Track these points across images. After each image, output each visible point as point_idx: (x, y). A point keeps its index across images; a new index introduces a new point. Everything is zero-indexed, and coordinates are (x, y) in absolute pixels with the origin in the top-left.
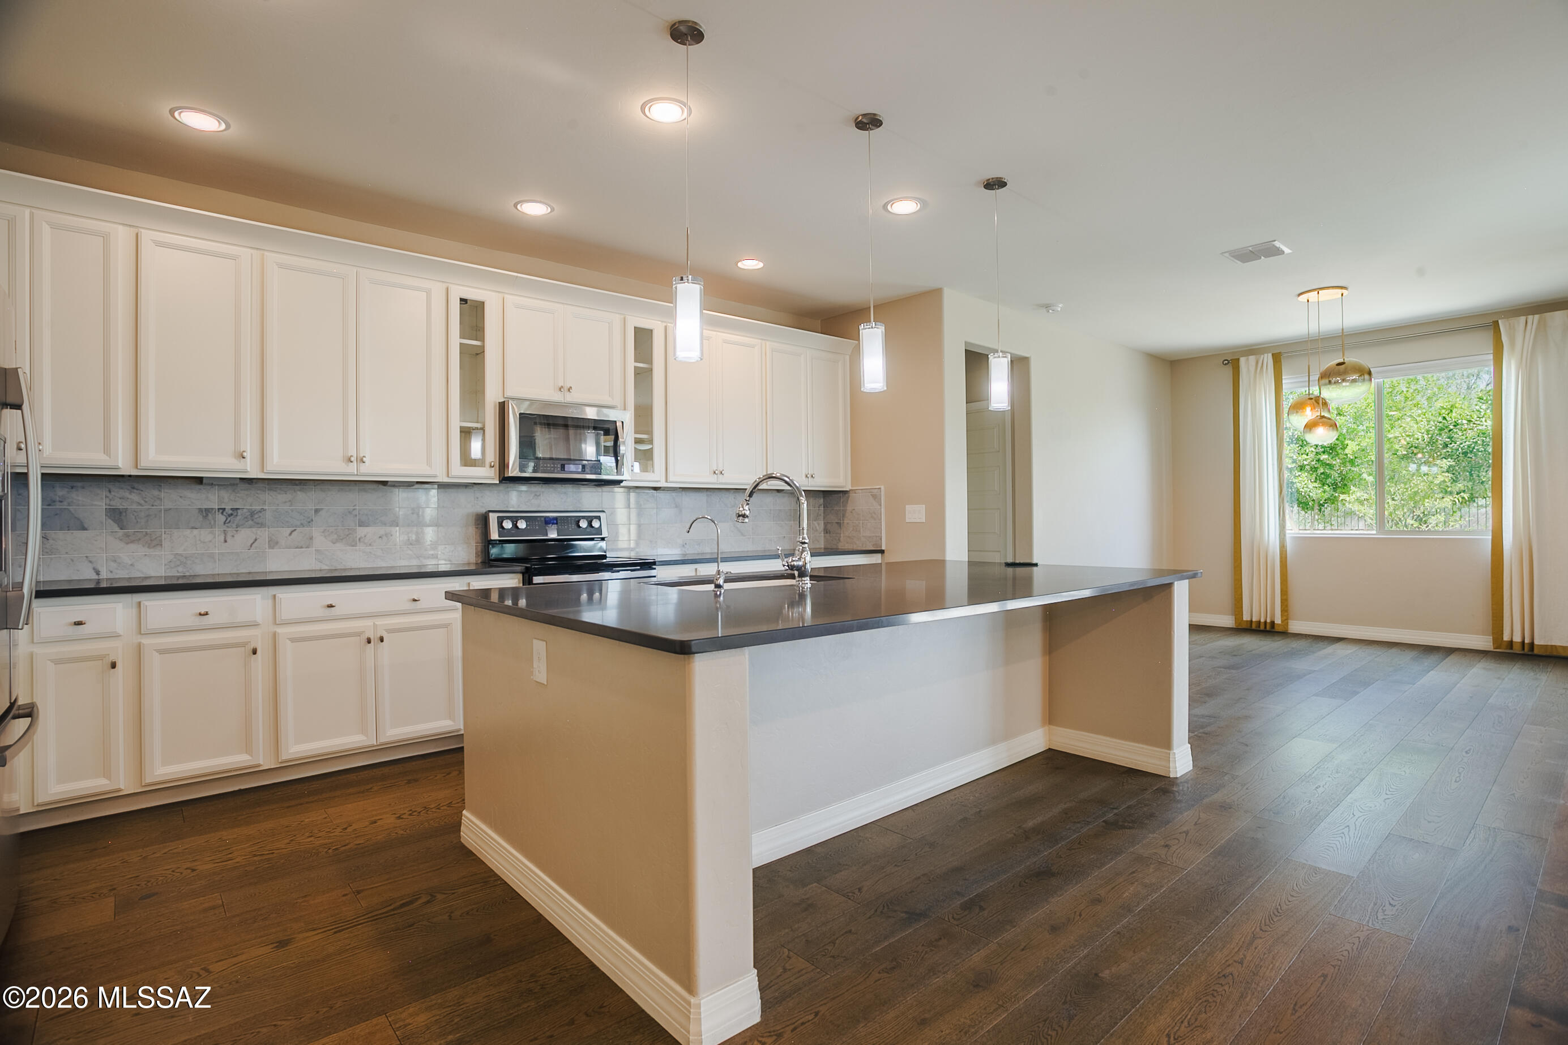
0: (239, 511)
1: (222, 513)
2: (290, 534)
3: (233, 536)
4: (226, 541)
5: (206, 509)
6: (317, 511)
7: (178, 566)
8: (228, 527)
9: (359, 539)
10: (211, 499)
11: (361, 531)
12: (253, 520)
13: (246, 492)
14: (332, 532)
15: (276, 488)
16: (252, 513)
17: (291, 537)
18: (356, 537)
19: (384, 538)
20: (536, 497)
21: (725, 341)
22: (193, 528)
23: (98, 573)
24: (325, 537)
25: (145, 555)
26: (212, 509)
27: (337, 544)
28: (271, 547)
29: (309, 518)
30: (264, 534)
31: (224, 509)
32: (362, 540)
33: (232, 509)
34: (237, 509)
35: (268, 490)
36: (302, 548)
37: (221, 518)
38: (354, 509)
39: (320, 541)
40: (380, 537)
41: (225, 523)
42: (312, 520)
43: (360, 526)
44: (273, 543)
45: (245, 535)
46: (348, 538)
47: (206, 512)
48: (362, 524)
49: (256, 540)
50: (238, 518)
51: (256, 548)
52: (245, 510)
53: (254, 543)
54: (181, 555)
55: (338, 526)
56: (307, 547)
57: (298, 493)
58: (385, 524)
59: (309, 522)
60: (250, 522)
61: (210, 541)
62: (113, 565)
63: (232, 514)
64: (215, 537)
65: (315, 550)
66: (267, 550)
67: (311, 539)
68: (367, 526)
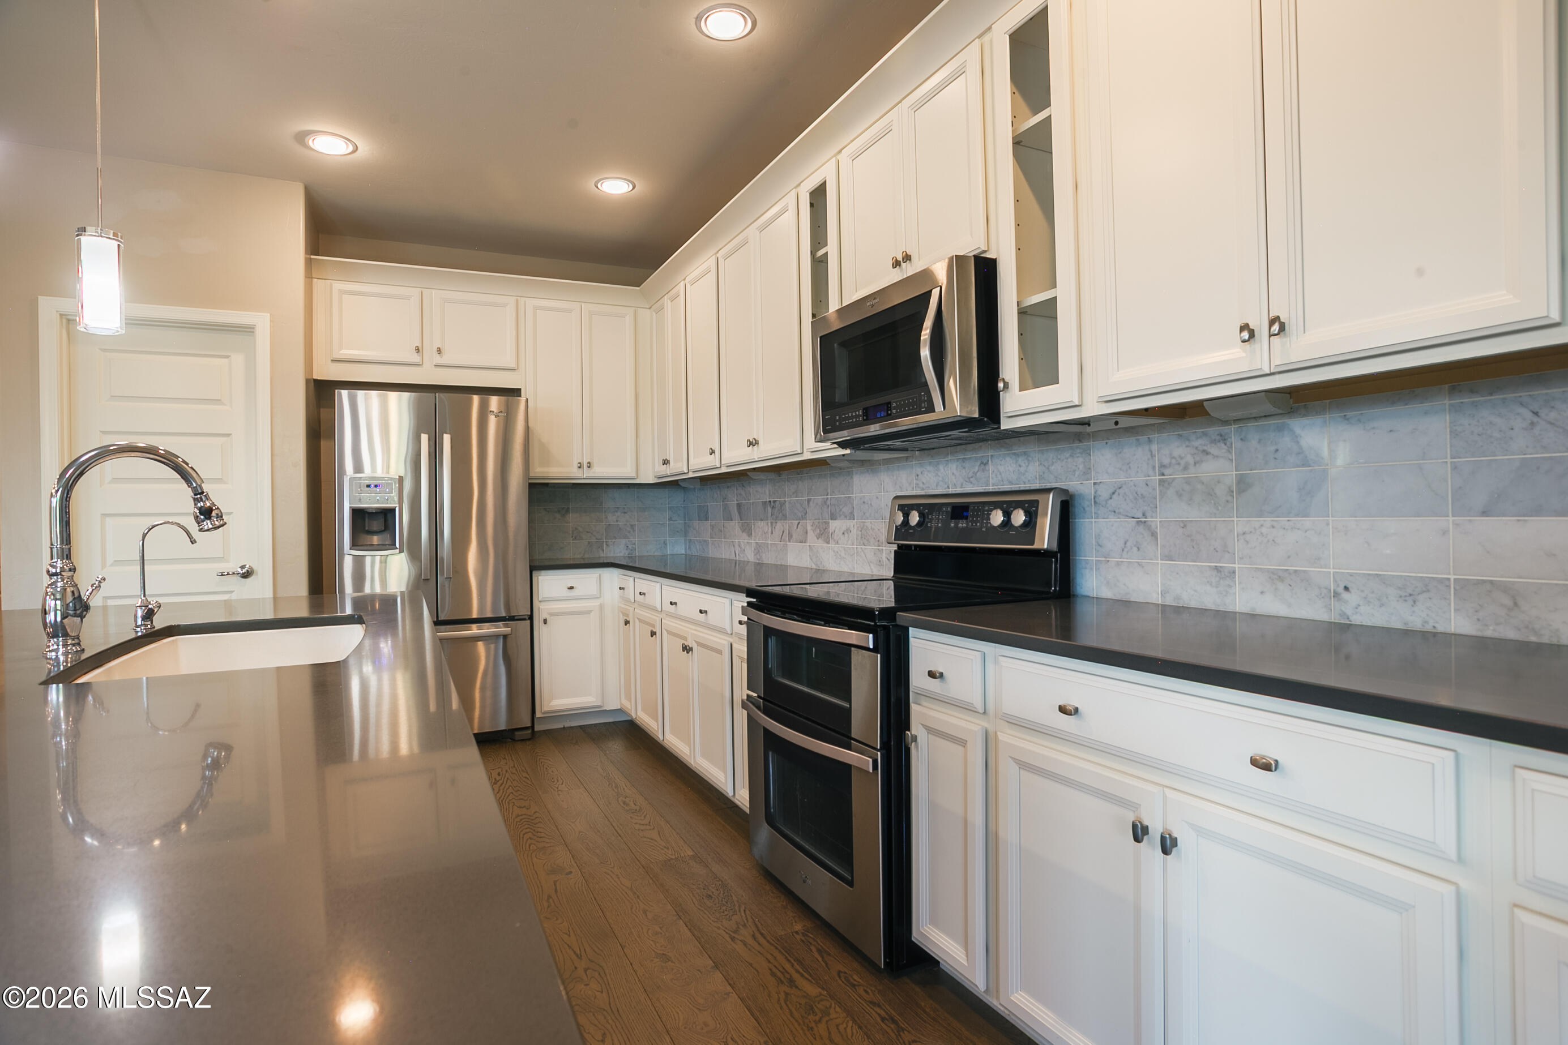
1: (770, 506)
2: (797, 527)
3: (775, 528)
4: (772, 533)
5: (764, 502)
6: (809, 501)
7: (757, 553)
8: (773, 519)
9: (831, 535)
10: (765, 493)
11: (835, 525)
12: (781, 512)
13: (779, 484)
14: (816, 526)
15: (790, 478)
16: (781, 505)
17: (798, 529)
18: (830, 532)
20: (982, 466)
22: (762, 520)
24: (813, 531)
25: (747, 542)
27: (820, 540)
29: (804, 509)
30: (786, 526)
32: (833, 535)
35: (787, 481)
37: (770, 511)
38: (827, 499)
40: (843, 533)
41: (771, 517)
43: (831, 519)
45: (780, 526)
47: (764, 504)
48: (833, 517)
49: (783, 532)
50: (776, 509)
51: (783, 541)
53: (782, 535)
54: (758, 544)
55: (819, 519)
56: (805, 542)
57: (800, 482)
58: (846, 517)
60: (781, 514)
62: (740, 549)
65: (809, 545)
66: (788, 543)
67: (807, 533)
68: (835, 520)
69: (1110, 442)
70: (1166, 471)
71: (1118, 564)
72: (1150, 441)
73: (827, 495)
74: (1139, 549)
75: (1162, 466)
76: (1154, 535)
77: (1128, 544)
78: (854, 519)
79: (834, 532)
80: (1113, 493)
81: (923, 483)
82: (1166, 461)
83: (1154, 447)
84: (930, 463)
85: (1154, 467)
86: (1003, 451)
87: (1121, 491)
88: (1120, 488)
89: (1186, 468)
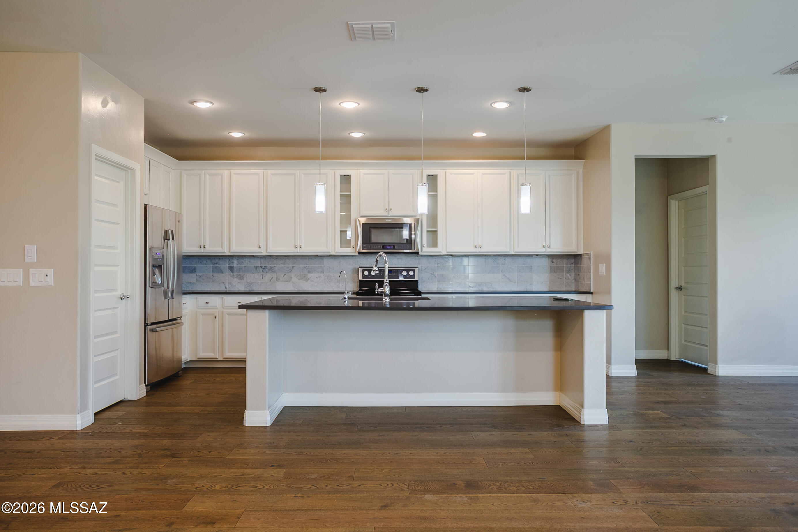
0: (267, 267)
1: (262, 268)
2: (284, 276)
3: (265, 276)
4: (262, 278)
5: (256, 266)
6: (293, 267)
7: (248, 287)
8: (263, 273)
9: (309, 278)
10: (258, 263)
11: (310, 275)
12: (271, 270)
13: (269, 260)
14: (298, 275)
15: (279, 258)
16: (271, 268)
17: (284, 277)
18: (307, 278)
19: (318, 278)
21: (484, 174)
22: (253, 273)
23: (226, 288)
24: (296, 277)
25: (239, 283)
26: (258, 266)
27: (301, 280)
28: (277, 281)
29: (290, 270)
30: (275, 276)
31: (262, 266)
33: (265, 266)
34: (266, 266)
35: (277, 259)
36: (288, 281)
37: (261, 269)
38: (307, 266)
39: (295, 279)
40: (317, 278)
41: (262, 272)
42: (291, 271)
43: (309, 273)
44: (278, 279)
45: (269, 276)
46: (304, 278)
47: (256, 267)
48: (309, 272)
49: (272, 278)
50: (267, 269)
51: (272, 281)
52: (269, 267)
53: (271, 279)
54: (249, 283)
55: (301, 273)
56: (290, 281)
57: (287, 260)
58: (319, 272)
59: (290, 271)
60: (270, 271)
61: (258, 278)
62: (230, 286)
63: (265, 268)
64: (259, 276)
65: (293, 282)
66: (276, 282)
67: (291, 278)
68: (312, 273)
69: (425, 258)
70: (439, 265)
71: (427, 283)
72: (435, 258)
73: (307, 265)
74: (432, 280)
75: (438, 263)
76: (436, 277)
77: (430, 279)
78: (323, 273)
79: (311, 277)
80: (426, 268)
81: (360, 263)
82: (439, 262)
83: (436, 260)
84: (364, 258)
85: (436, 264)
86: (393, 257)
87: (428, 268)
88: (428, 267)
89: (443, 264)
